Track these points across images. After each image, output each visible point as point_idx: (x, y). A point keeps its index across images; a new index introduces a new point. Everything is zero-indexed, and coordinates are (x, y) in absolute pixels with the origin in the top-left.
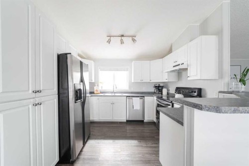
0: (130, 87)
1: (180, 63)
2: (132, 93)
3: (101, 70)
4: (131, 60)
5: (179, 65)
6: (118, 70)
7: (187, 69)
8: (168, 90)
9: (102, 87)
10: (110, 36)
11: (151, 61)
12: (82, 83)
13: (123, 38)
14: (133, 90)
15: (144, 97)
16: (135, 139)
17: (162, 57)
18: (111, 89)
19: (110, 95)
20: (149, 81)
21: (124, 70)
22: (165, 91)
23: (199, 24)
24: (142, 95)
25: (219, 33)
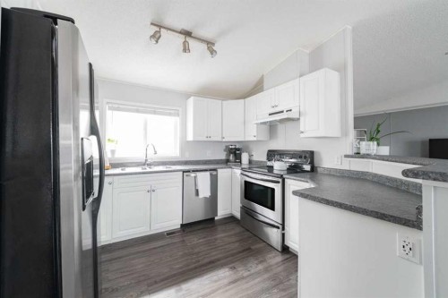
0: (182, 151)
1: (285, 109)
2: (186, 163)
3: (110, 109)
4: (187, 96)
5: (282, 112)
6: (155, 113)
7: (299, 119)
8: (251, 156)
9: (113, 152)
10: (160, 27)
11: (224, 102)
12: (94, 138)
13: (188, 39)
14: (188, 157)
15: (215, 170)
16: (222, 266)
17: (245, 96)
18: (140, 157)
19: (139, 169)
20: (220, 139)
21: (170, 114)
22: (245, 158)
23: (308, 52)
24: (212, 167)
25: (341, 69)
